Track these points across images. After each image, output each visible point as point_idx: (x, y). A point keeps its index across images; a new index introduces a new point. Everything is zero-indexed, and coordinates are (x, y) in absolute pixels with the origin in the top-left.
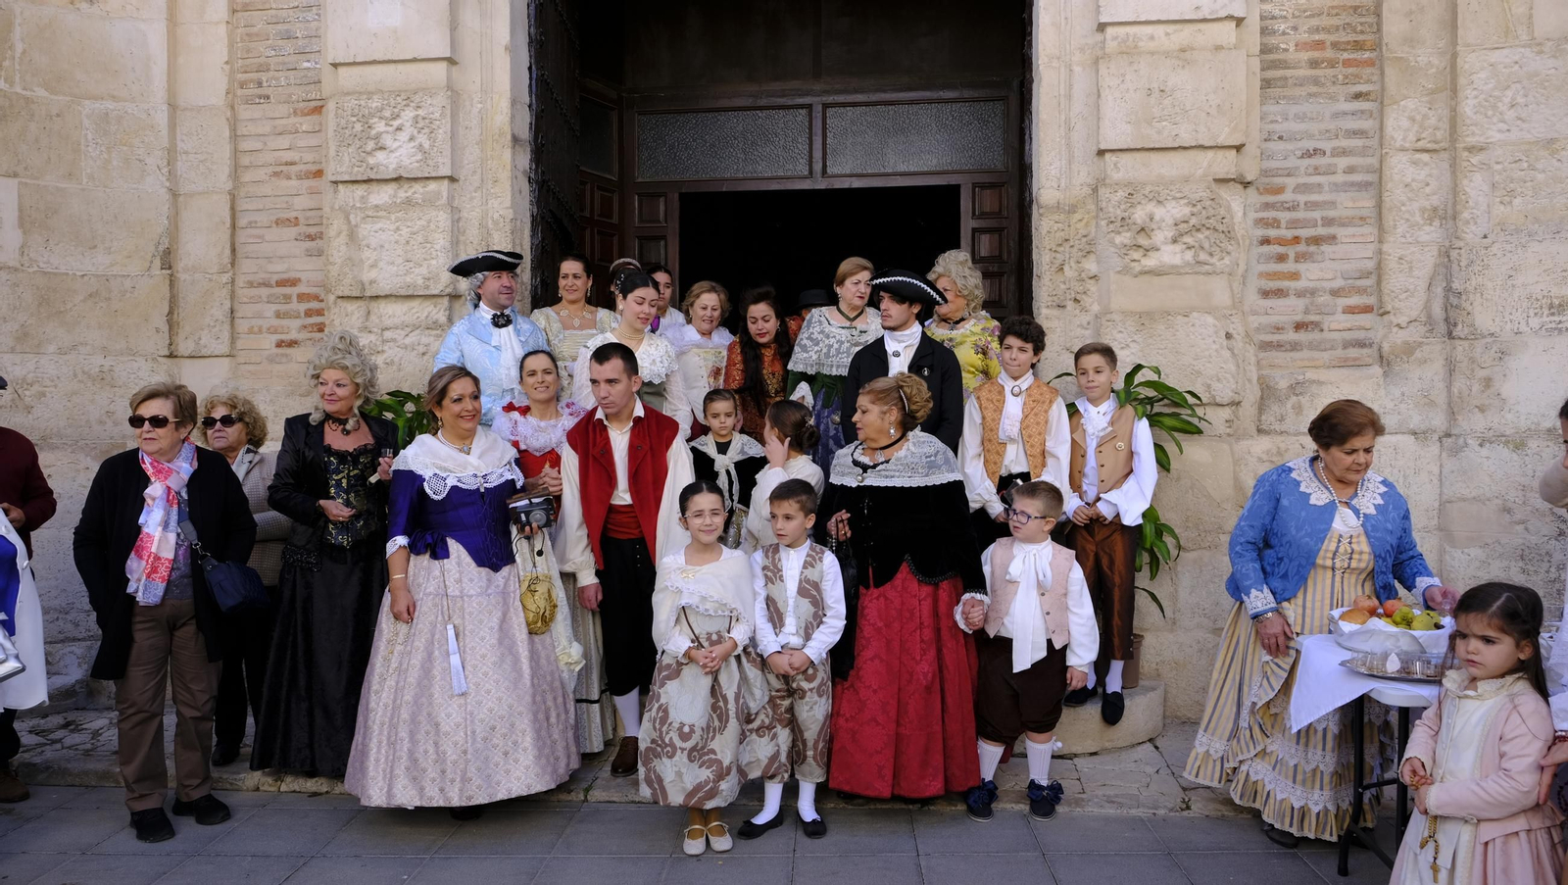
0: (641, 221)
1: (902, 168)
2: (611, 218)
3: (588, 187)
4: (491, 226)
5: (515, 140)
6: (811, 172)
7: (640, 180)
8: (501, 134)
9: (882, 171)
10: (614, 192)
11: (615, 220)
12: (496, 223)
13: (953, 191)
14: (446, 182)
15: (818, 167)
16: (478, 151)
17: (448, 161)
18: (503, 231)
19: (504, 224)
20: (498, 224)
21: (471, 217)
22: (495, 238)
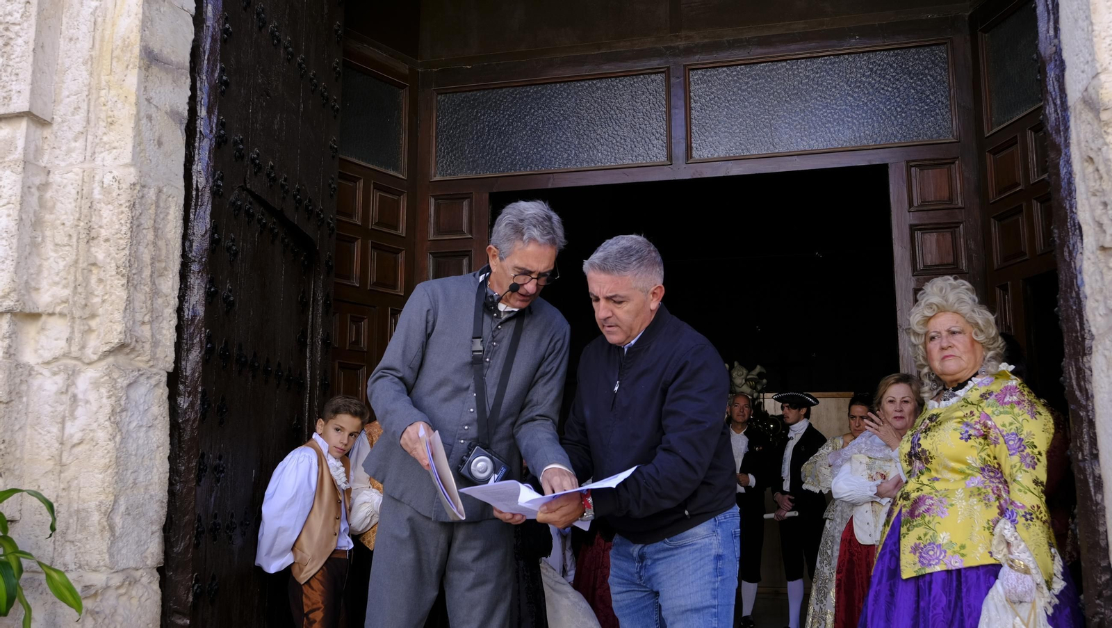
0: (439, 231)
1: (803, 146)
2: (396, 228)
3: (361, 184)
4: (97, 194)
5: (151, 59)
6: (670, 157)
7: (438, 178)
8: (126, 47)
9: (772, 150)
10: (400, 194)
12: (106, 190)
13: (878, 174)
14: (23, 124)
15: (679, 150)
16: (85, 74)
17: (25, 88)
18: (116, 204)
19: (119, 192)
20: (109, 193)
21: (65, 181)
22: (105, 216)
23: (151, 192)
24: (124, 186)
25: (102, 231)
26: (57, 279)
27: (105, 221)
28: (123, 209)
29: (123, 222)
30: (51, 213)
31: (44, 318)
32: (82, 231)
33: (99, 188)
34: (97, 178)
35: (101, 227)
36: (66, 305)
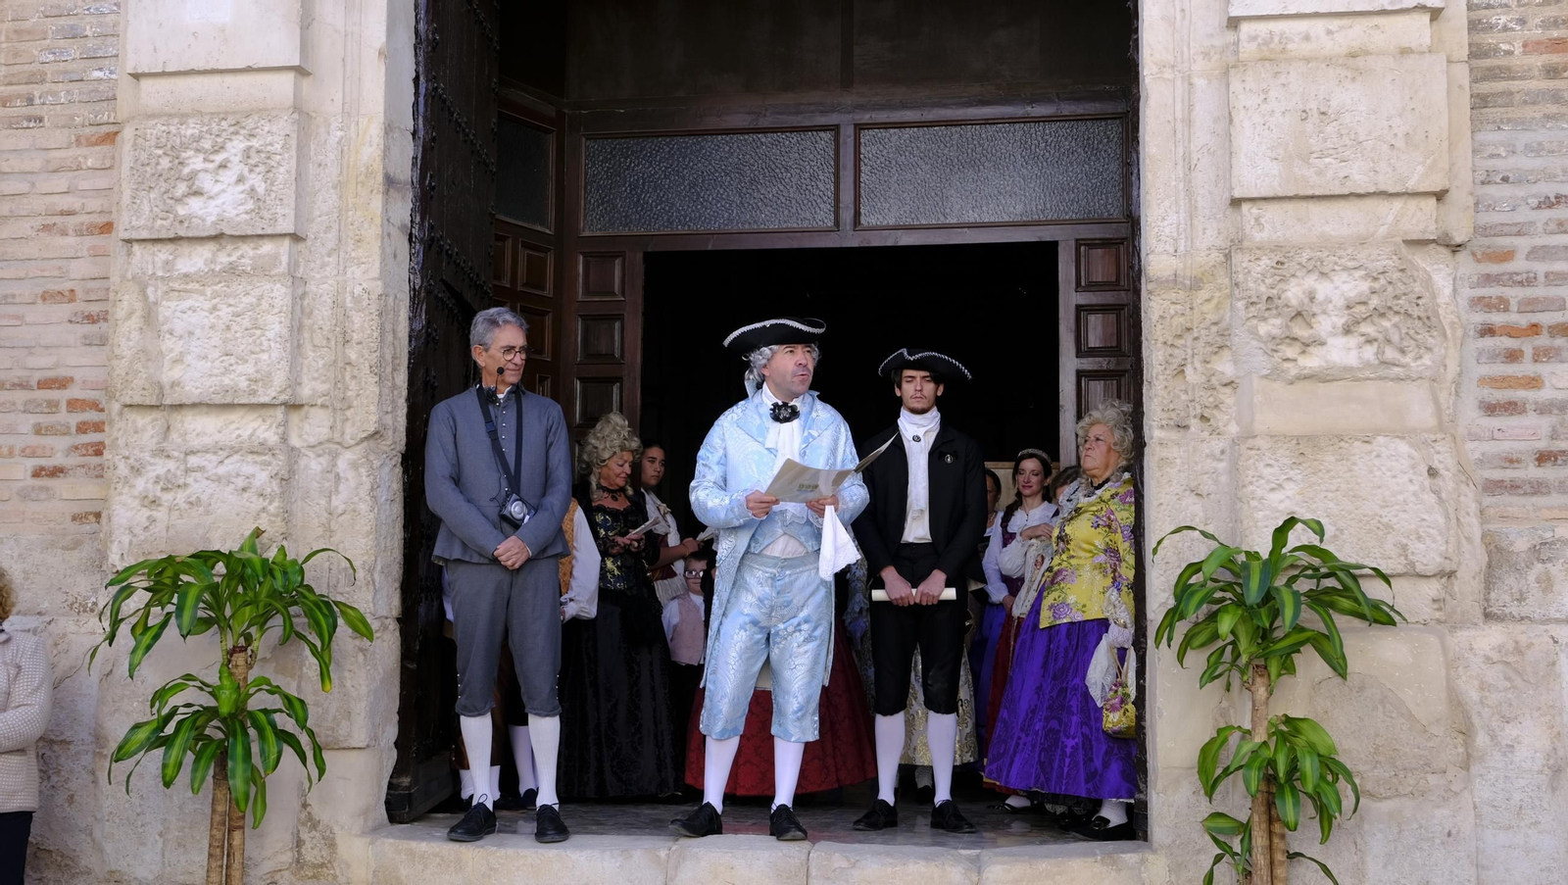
0: (587, 291)
1: (972, 217)
2: (543, 288)
3: (509, 243)
4: (349, 304)
5: (390, 182)
6: (837, 223)
7: (587, 233)
8: (369, 174)
9: (942, 220)
10: (547, 250)
11: (548, 292)
12: (357, 300)
14: (287, 242)
15: (847, 216)
16: (335, 197)
17: (291, 213)
18: (367, 313)
19: (368, 302)
20: (360, 302)
21: (321, 291)
22: (356, 321)
23: (391, 300)
24: (374, 297)
25: (354, 334)
26: (316, 375)
27: (356, 326)
28: (374, 317)
29: (374, 328)
30: (309, 318)
31: (306, 408)
32: (339, 336)
33: (350, 298)
34: (348, 289)
35: (353, 331)
36: (327, 398)
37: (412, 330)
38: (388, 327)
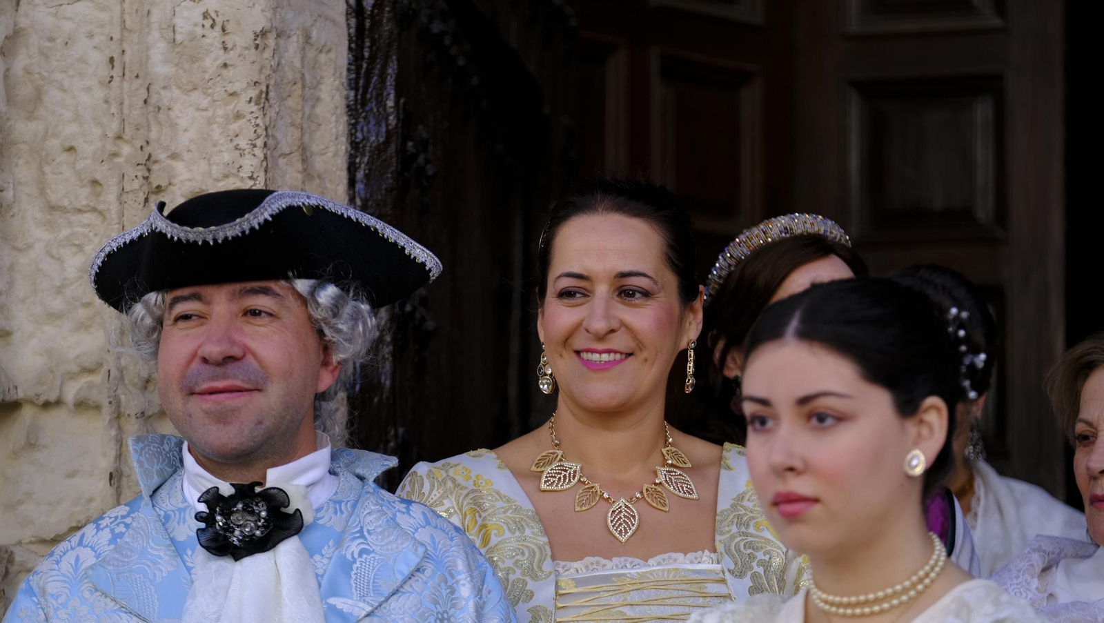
18: (218, 91)
19: (223, 57)
20: (194, 59)
21: (68, 26)
22: (183, 123)
23: (292, 47)
24: (241, 39)
25: (179, 166)
26: (57, 304)
27: (184, 139)
28: (242, 105)
29: (243, 143)
30: (31, 117)
31: (27, 413)
32: (131, 172)
33: (162, 45)
34: (155, 17)
35: (174, 156)
36: (97, 379)
37: (355, 147)
38: (287, 139)
